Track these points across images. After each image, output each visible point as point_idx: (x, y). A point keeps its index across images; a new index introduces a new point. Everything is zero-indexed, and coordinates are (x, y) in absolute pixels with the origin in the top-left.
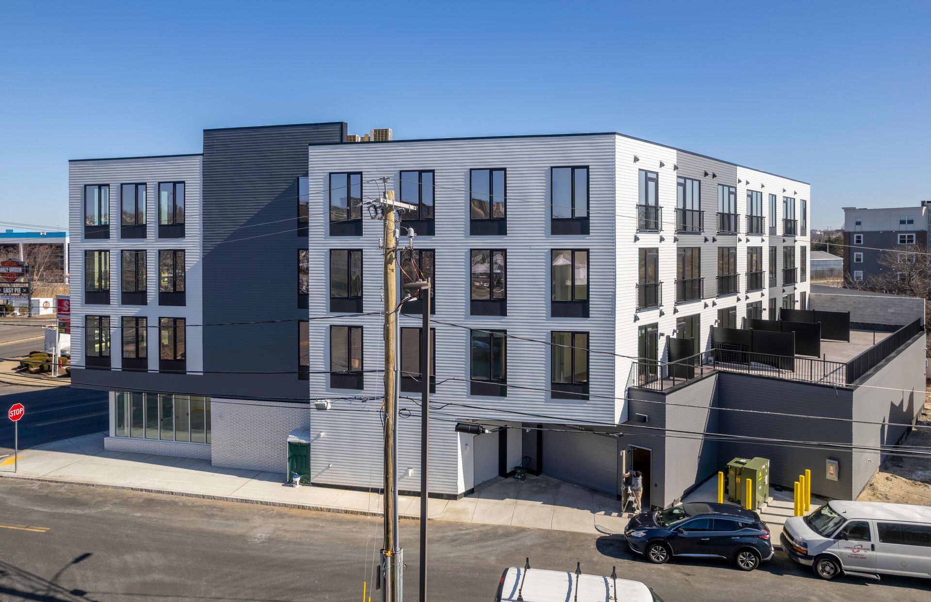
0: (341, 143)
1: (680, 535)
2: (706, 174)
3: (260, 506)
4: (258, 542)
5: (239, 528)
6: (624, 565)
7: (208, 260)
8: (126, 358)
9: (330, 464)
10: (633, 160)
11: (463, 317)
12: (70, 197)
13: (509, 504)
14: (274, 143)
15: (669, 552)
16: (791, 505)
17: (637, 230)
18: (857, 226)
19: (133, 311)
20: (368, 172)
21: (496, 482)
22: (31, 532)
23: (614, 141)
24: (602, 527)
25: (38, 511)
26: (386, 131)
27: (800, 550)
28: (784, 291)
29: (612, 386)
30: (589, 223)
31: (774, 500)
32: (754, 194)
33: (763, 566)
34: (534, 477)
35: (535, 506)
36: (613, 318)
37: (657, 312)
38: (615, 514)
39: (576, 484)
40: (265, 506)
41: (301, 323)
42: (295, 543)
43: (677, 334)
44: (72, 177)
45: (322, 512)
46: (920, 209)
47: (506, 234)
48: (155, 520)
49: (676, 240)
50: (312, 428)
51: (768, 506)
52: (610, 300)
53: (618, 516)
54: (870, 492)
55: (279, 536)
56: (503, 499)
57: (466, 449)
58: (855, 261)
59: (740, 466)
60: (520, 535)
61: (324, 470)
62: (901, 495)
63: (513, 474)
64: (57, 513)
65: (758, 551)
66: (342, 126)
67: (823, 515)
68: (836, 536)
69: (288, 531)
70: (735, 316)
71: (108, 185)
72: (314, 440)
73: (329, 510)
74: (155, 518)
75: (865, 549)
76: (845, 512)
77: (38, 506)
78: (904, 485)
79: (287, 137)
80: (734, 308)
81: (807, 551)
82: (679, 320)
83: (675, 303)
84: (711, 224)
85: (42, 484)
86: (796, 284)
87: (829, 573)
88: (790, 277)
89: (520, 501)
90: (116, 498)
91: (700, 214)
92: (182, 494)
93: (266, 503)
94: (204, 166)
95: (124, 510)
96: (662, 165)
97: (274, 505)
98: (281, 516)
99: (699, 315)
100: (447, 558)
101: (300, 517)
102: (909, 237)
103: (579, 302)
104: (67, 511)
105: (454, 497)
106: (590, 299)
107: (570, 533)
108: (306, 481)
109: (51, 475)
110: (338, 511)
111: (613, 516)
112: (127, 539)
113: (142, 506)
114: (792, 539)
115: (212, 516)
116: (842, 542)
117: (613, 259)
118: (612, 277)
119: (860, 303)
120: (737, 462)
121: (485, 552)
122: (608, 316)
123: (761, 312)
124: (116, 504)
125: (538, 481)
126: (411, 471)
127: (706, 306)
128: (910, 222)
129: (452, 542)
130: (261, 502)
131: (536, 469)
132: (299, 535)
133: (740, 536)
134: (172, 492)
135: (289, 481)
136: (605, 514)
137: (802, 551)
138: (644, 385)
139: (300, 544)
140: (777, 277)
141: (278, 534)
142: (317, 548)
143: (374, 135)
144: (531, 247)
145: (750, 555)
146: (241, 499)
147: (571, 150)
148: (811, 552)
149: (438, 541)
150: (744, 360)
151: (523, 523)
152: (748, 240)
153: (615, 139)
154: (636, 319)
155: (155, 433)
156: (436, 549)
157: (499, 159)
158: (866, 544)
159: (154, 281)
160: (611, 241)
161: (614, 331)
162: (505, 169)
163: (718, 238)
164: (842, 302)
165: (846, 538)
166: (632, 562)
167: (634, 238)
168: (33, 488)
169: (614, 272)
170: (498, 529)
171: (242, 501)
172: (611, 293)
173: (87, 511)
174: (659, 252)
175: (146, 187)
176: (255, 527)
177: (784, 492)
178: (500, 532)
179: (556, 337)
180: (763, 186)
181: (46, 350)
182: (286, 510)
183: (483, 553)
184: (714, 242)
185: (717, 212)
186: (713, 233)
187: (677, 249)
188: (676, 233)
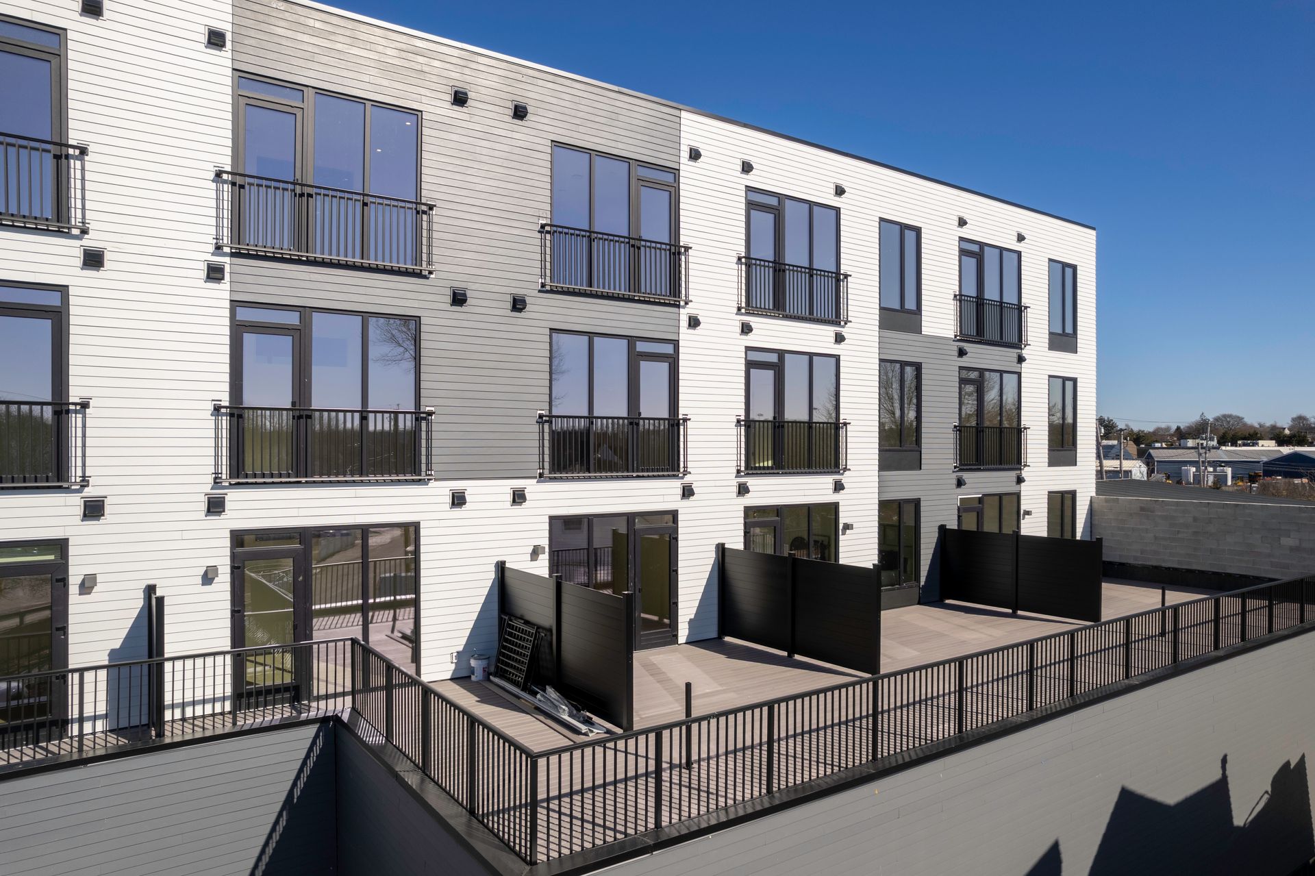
2: (465, 99)
28: (963, 483)
49: (222, 274)
83: (221, 481)
86: (1027, 468)
127: (463, 500)
152: (750, 330)
163: (548, 301)
184: (520, 310)
185: (546, 225)
186: (514, 284)
187: (235, 304)
188: (225, 255)
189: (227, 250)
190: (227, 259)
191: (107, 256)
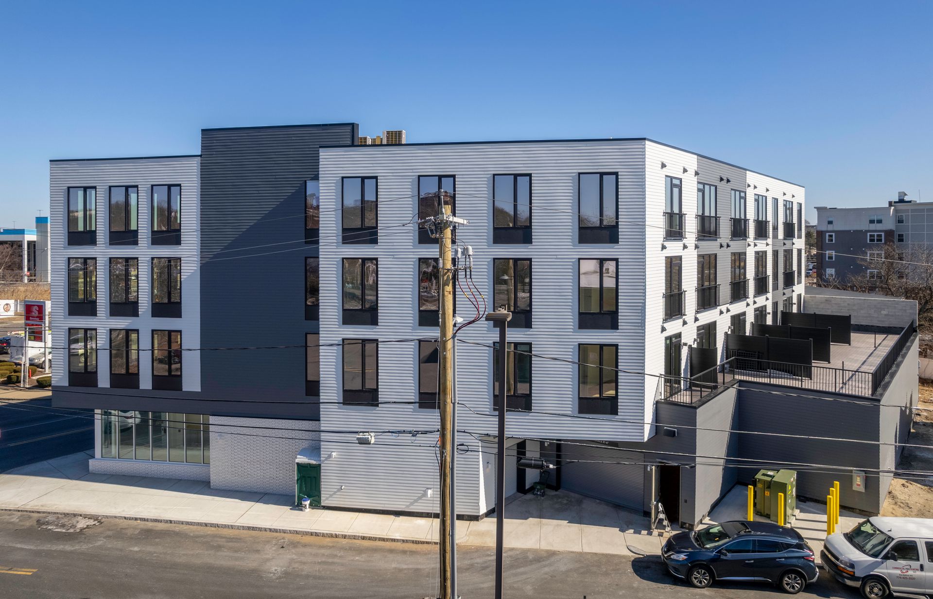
0: (353, 145)
1: (723, 557)
2: (722, 179)
3: (268, 533)
4: (274, 577)
5: (249, 562)
6: (666, 590)
7: (207, 270)
8: (114, 374)
9: (342, 486)
10: (660, 166)
11: (486, 329)
12: (51, 200)
13: (534, 524)
14: (279, 145)
15: (712, 575)
16: (824, 518)
17: (664, 238)
18: (829, 225)
19: (122, 323)
20: (384, 176)
21: (515, 500)
22: (16, 575)
23: (644, 147)
24: (634, 547)
25: (22, 549)
26: (400, 133)
27: (845, 571)
28: (784, 294)
29: (641, 400)
30: (618, 232)
31: (800, 512)
32: (760, 197)
33: (809, 588)
34: (553, 493)
35: (561, 525)
36: (643, 330)
37: (680, 321)
38: (644, 532)
39: (598, 499)
40: (275, 534)
41: (308, 335)
42: (315, 577)
43: (698, 343)
44: (53, 179)
45: (337, 539)
46: (888, 209)
47: (531, 243)
48: (155, 555)
49: (697, 247)
50: (323, 448)
51: (796, 519)
52: (640, 311)
53: (648, 534)
54: (890, 500)
55: (295, 569)
56: (526, 518)
57: (488, 467)
58: (827, 259)
59: (769, 479)
60: (552, 559)
61: (336, 492)
62: (921, 503)
63: (532, 489)
64: (43, 550)
65: (803, 572)
66: (353, 127)
67: (864, 532)
68: (884, 556)
69: (304, 563)
70: (745, 321)
71: (95, 188)
72: (324, 461)
73: (345, 537)
74: (155, 552)
75: (914, 569)
76: (891, 531)
77: (20, 543)
78: (920, 492)
79: (293, 138)
80: (744, 314)
81: (854, 572)
82: (699, 328)
83: (696, 311)
84: (725, 229)
85: (22, 516)
86: (794, 287)
87: (877, 595)
88: (789, 280)
89: (544, 521)
90: (109, 530)
91: (716, 219)
92: (182, 523)
93: (276, 531)
94: (202, 168)
95: (119, 544)
96: (685, 171)
97: (285, 533)
98: (294, 545)
99: (715, 323)
100: (480, 589)
101: (315, 546)
102: (878, 236)
103: (607, 314)
104: (54, 548)
105: (475, 518)
106: (619, 311)
107: (603, 554)
108: (316, 504)
109: (32, 504)
110: (355, 537)
111: (643, 535)
112: (126, 580)
113: (138, 538)
114: (837, 559)
115: (219, 548)
116: (890, 562)
117: (643, 269)
118: (642, 287)
119: (854, 305)
120: (764, 475)
121: (519, 581)
122: (637, 328)
123: (766, 316)
124: (109, 537)
125: (557, 497)
126: (430, 492)
127: (721, 313)
128: (879, 221)
129: (482, 570)
130: (270, 530)
131: (555, 484)
132: (317, 567)
133: (785, 558)
134: (170, 521)
135: (298, 505)
136: (635, 533)
137: (849, 572)
138: (669, 397)
139: (320, 578)
140: (779, 281)
141: (294, 566)
142: (340, 582)
143: (387, 137)
144: (558, 257)
145: (795, 578)
146: (248, 527)
147: (600, 156)
148: (859, 573)
149: (467, 569)
150: (760, 368)
151: (553, 546)
152: (755, 245)
153: (645, 145)
154: (663, 329)
155: (146, 452)
156: (468, 578)
157: (524, 164)
158: (915, 564)
159: (147, 291)
160: (641, 250)
161: (644, 343)
162: (530, 175)
163: (731, 243)
164: (836, 304)
165: (895, 559)
166: (674, 586)
167: (661, 246)
168: (12, 520)
169: (644, 282)
170: (527, 553)
171: (249, 528)
172: (641, 304)
173: (77, 547)
174: (683, 260)
175: (138, 190)
176: (268, 560)
177: (808, 503)
178: (531, 557)
179: (582, 348)
180: (767, 190)
181: (12, 358)
182: (298, 538)
183: (517, 581)
184: (728, 248)
185: (731, 218)
189: (697, 239)
190: (697, 242)
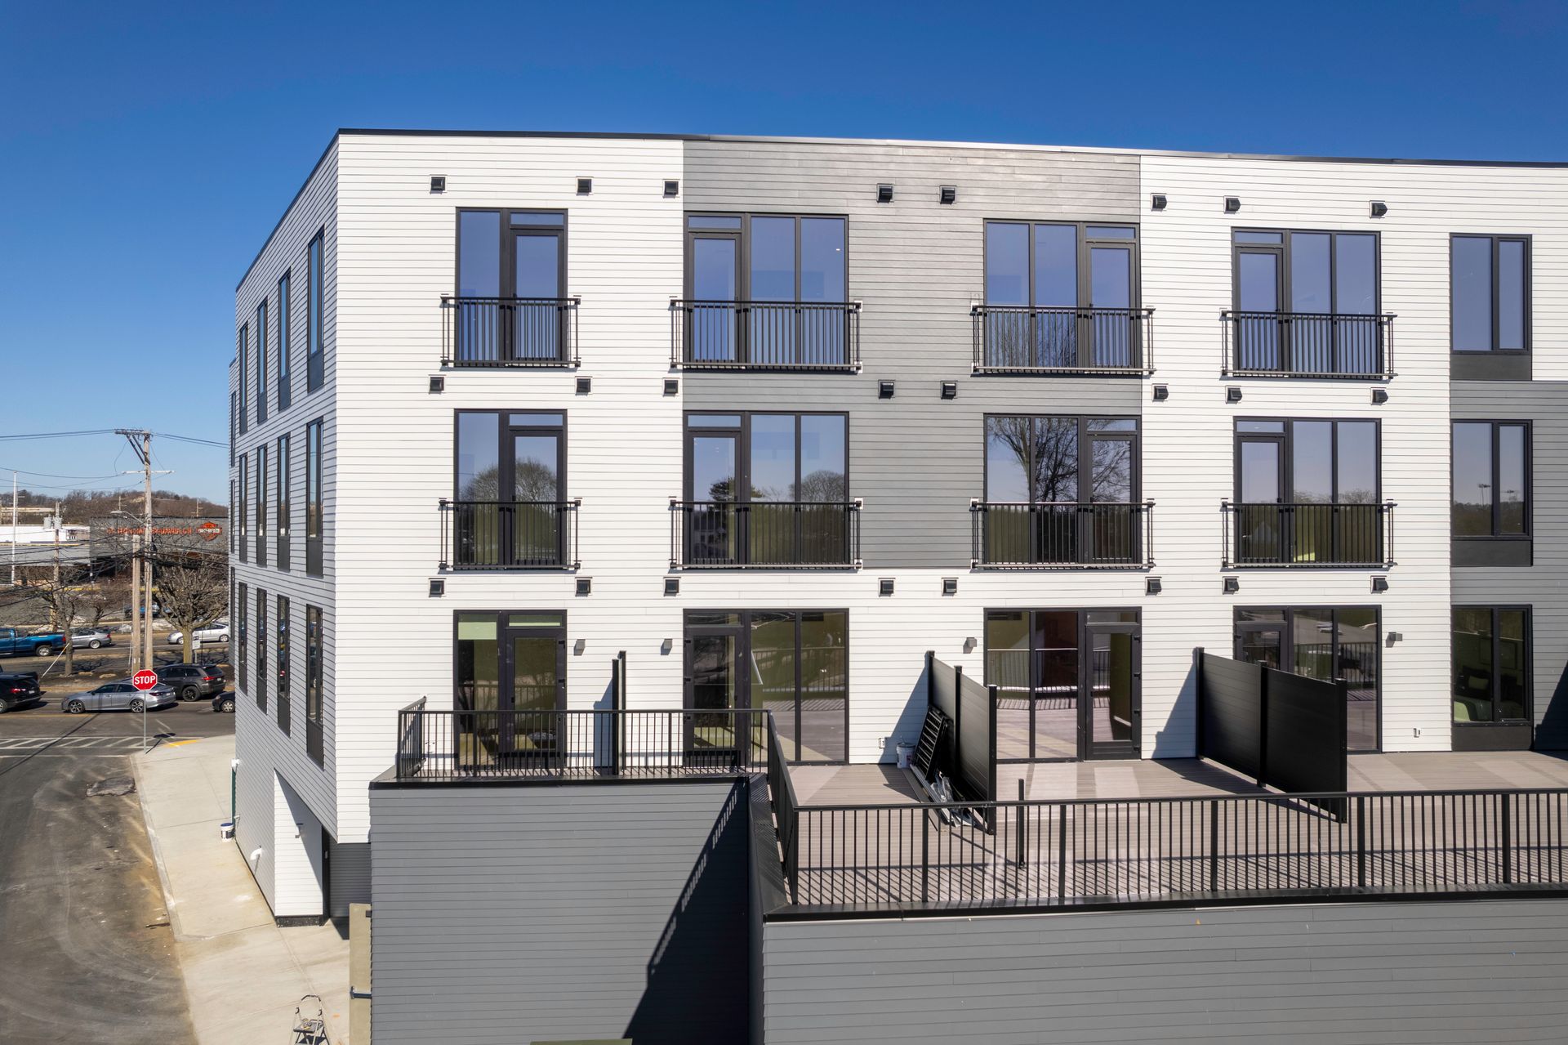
2: (890, 194)
10: (426, 187)
17: (448, 363)
23: (338, 151)
29: (335, 742)
36: (335, 578)
49: (676, 388)
82: (697, 614)
91: (849, 312)
96: (588, 187)
106: (324, 533)
117: (335, 435)
118: (334, 478)
152: (1240, 396)
153: (339, 145)
154: (440, 589)
160: (335, 392)
163: (983, 385)
167: (428, 382)
169: (335, 466)
172: (334, 518)
174: (572, 421)
184: (951, 397)
185: (977, 307)
186: (943, 371)
187: (687, 413)
188: (678, 371)
189: (680, 367)
190: (680, 376)
191: (593, 383)
